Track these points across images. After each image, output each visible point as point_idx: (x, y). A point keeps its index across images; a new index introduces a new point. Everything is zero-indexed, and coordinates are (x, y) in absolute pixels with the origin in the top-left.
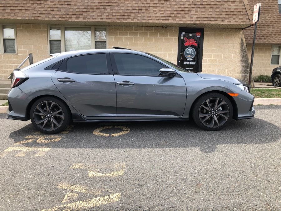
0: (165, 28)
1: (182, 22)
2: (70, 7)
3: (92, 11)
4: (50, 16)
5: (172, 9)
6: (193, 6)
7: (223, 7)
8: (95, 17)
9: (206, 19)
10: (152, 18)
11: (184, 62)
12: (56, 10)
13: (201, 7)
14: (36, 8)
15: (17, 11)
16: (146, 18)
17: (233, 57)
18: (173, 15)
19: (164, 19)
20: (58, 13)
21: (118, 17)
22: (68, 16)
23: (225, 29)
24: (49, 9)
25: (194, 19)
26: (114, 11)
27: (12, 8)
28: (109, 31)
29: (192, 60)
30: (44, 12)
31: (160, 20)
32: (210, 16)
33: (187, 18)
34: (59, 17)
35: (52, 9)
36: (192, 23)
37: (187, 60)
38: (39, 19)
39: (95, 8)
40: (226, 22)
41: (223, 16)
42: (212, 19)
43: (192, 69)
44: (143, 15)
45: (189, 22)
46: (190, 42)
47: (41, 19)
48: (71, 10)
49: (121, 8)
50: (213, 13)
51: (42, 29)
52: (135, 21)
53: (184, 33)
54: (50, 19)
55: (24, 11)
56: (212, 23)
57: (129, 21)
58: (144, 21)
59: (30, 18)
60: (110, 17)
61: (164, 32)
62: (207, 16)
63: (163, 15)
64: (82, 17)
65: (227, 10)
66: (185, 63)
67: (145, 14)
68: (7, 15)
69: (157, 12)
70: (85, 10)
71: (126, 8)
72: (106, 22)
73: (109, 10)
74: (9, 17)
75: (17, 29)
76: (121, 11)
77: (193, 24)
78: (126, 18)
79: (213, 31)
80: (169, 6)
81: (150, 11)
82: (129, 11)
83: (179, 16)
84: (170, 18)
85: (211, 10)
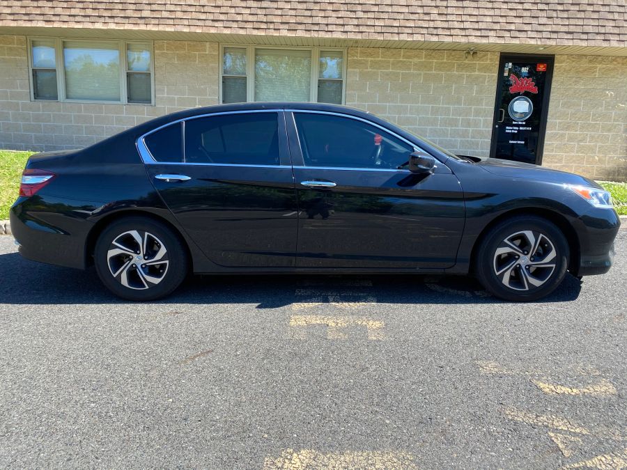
0: (474, 53)
1: (516, 42)
2: (276, 6)
3: (323, 15)
4: (235, 25)
5: (497, 12)
6: (541, 6)
7: (607, 9)
8: (330, 28)
9: (570, 36)
10: (453, 32)
11: (507, 128)
12: (248, 11)
13: (560, 8)
14: (206, 9)
15: (165, 14)
16: (440, 31)
17: (614, 119)
18: (497, 27)
19: (478, 33)
20: (251, 18)
21: (379, 29)
22: (272, 26)
23: (600, 58)
24: (233, 11)
25: (545, 35)
26: (370, 15)
27: (155, 7)
28: (349, 58)
29: (524, 123)
30: (222, 17)
31: (470, 38)
32: (579, 29)
33: (529, 32)
34: (254, 28)
35: (238, 10)
36: (539, 43)
37: (514, 123)
38: (213, 31)
39: (330, 7)
40: (614, 44)
41: (608, 30)
42: (585, 37)
43: (523, 142)
44: (432, 24)
45: (533, 42)
46: (522, 83)
47: (216, 32)
48: (279, 12)
49: (387, 10)
50: (586, 22)
51: (207, 53)
52: (417, 38)
53: (510, 64)
54: (234, 32)
55: (179, 15)
56: (580, 45)
57: (404, 37)
58: (435, 39)
59: (193, 29)
60: (362, 29)
61: (466, 62)
62: (572, 29)
63: (476, 26)
64: (302, 27)
65: (616, 16)
66: (509, 130)
67: (439, 24)
68: (142, 21)
69: (464, 18)
70: (308, 13)
71: (395, 9)
72: (351, 40)
73: (360, 14)
74: (150, 28)
75: (156, 51)
76: (386, 16)
77: (538, 46)
78: (396, 31)
79: (573, 61)
80: (490, 5)
81: (449, 18)
82: (402, 17)
83: (513, 27)
84: (492, 33)
85: (582, 15)
